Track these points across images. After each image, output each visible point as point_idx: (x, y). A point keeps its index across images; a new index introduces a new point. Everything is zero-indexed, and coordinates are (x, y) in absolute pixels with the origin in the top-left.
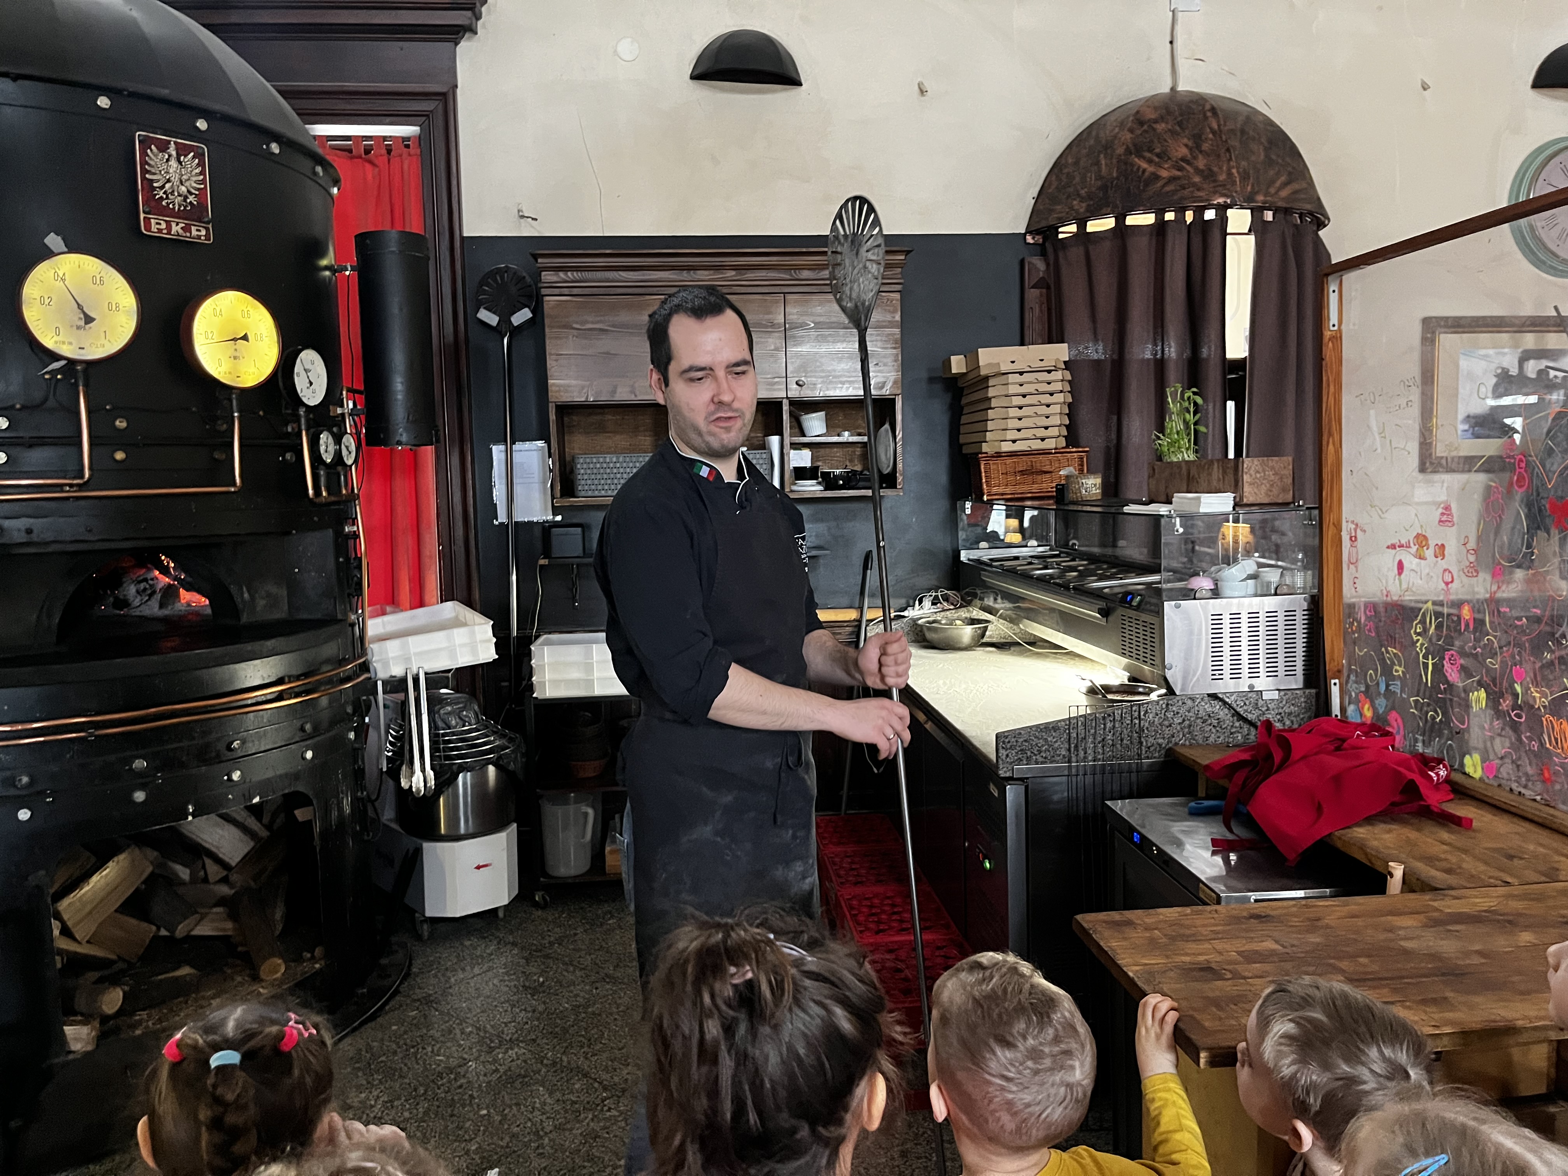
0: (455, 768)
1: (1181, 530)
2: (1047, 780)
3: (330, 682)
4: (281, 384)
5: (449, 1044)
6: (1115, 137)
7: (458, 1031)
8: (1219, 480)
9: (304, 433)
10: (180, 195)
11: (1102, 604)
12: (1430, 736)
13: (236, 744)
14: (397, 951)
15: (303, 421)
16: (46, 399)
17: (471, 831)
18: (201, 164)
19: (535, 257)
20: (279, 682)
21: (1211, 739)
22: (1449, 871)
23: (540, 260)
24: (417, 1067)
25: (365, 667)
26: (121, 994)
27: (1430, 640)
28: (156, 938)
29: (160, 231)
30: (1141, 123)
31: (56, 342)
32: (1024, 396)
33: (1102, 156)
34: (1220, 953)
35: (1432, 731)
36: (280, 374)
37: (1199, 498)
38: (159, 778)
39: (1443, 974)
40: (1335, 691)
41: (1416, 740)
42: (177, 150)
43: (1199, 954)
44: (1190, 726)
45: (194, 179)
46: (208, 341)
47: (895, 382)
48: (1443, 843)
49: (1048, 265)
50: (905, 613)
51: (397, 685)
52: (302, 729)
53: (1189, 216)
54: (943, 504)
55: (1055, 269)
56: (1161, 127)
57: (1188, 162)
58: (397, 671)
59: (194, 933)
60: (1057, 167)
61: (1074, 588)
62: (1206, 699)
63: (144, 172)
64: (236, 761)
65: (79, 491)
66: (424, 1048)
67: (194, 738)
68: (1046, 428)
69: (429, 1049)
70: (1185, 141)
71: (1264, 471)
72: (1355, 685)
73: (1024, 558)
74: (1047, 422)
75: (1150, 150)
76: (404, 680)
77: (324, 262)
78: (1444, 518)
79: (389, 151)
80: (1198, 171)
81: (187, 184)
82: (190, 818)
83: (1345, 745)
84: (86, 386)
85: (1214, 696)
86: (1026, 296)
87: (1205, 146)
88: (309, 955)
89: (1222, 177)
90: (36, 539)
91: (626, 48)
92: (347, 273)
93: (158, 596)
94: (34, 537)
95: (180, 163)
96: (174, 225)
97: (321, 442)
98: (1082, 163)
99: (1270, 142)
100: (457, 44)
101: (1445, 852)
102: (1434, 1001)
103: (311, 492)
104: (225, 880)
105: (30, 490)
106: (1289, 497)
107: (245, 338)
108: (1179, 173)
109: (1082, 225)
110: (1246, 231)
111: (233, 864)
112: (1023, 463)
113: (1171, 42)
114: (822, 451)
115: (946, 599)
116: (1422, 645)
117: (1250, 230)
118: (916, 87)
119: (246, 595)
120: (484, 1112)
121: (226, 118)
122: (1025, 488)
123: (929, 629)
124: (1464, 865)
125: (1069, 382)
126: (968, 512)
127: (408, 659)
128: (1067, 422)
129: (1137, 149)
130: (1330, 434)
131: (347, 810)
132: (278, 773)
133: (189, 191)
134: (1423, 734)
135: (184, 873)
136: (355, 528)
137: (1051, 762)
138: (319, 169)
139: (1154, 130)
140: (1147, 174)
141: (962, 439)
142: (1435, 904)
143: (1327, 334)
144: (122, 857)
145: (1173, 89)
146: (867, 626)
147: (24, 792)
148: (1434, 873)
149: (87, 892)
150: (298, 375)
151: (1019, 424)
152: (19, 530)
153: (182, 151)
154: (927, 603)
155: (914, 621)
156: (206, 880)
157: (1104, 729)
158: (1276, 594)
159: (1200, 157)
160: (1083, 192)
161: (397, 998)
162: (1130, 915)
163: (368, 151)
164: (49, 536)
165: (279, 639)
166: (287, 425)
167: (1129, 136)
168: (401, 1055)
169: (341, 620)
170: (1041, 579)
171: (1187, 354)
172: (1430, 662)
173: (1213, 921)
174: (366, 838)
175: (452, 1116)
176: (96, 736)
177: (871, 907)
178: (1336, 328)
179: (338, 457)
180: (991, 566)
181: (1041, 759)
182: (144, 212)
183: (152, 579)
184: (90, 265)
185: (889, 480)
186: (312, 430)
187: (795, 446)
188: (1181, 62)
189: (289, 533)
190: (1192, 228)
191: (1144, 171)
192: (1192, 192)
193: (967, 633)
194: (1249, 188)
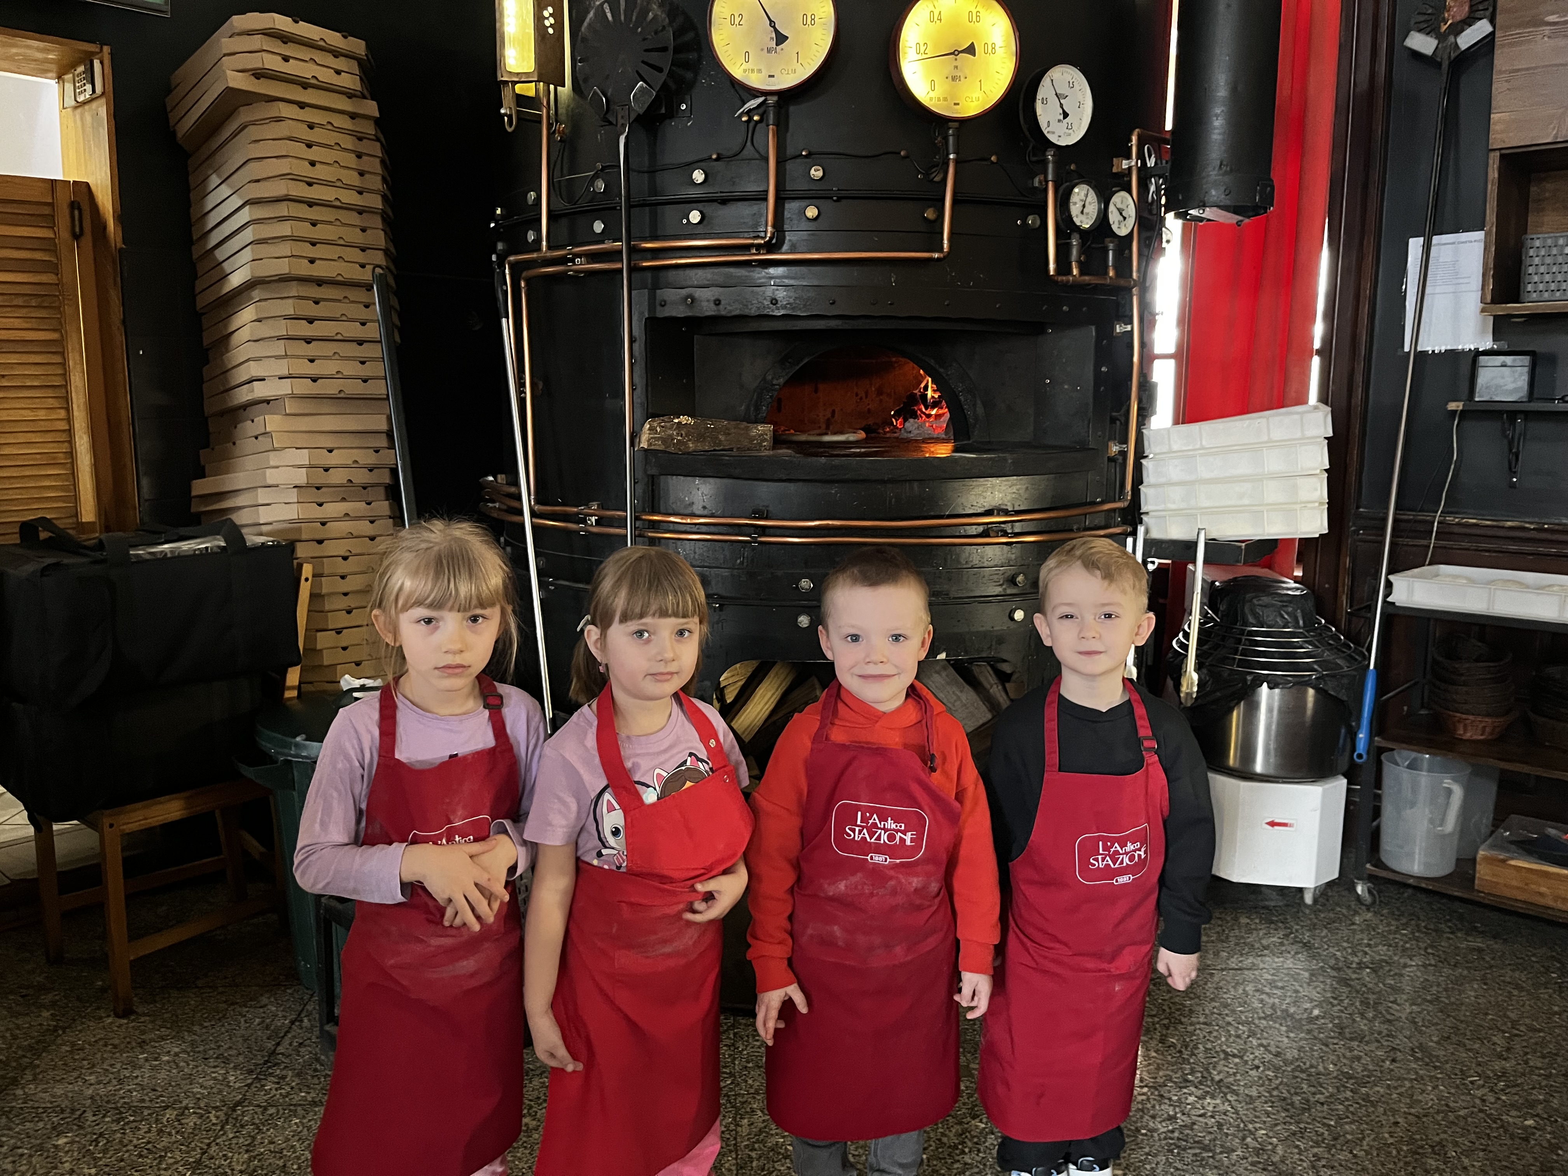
0: (1249, 678)
4: (1018, 114)
9: (1051, 188)
15: (1050, 167)
16: (744, 147)
17: (1271, 771)
20: (986, 514)
31: (745, 71)
36: (1015, 103)
46: (919, 56)
65: (766, 254)
84: (778, 125)
90: (723, 313)
94: (722, 310)
97: (1076, 198)
103: (1052, 266)
105: (715, 252)
107: (971, 50)
119: (980, 408)
132: (973, 629)
136: (1129, 328)
150: (1044, 101)
152: (708, 301)
164: (738, 311)
166: (1033, 178)
176: (759, 543)
186: (1064, 180)
189: (1042, 331)
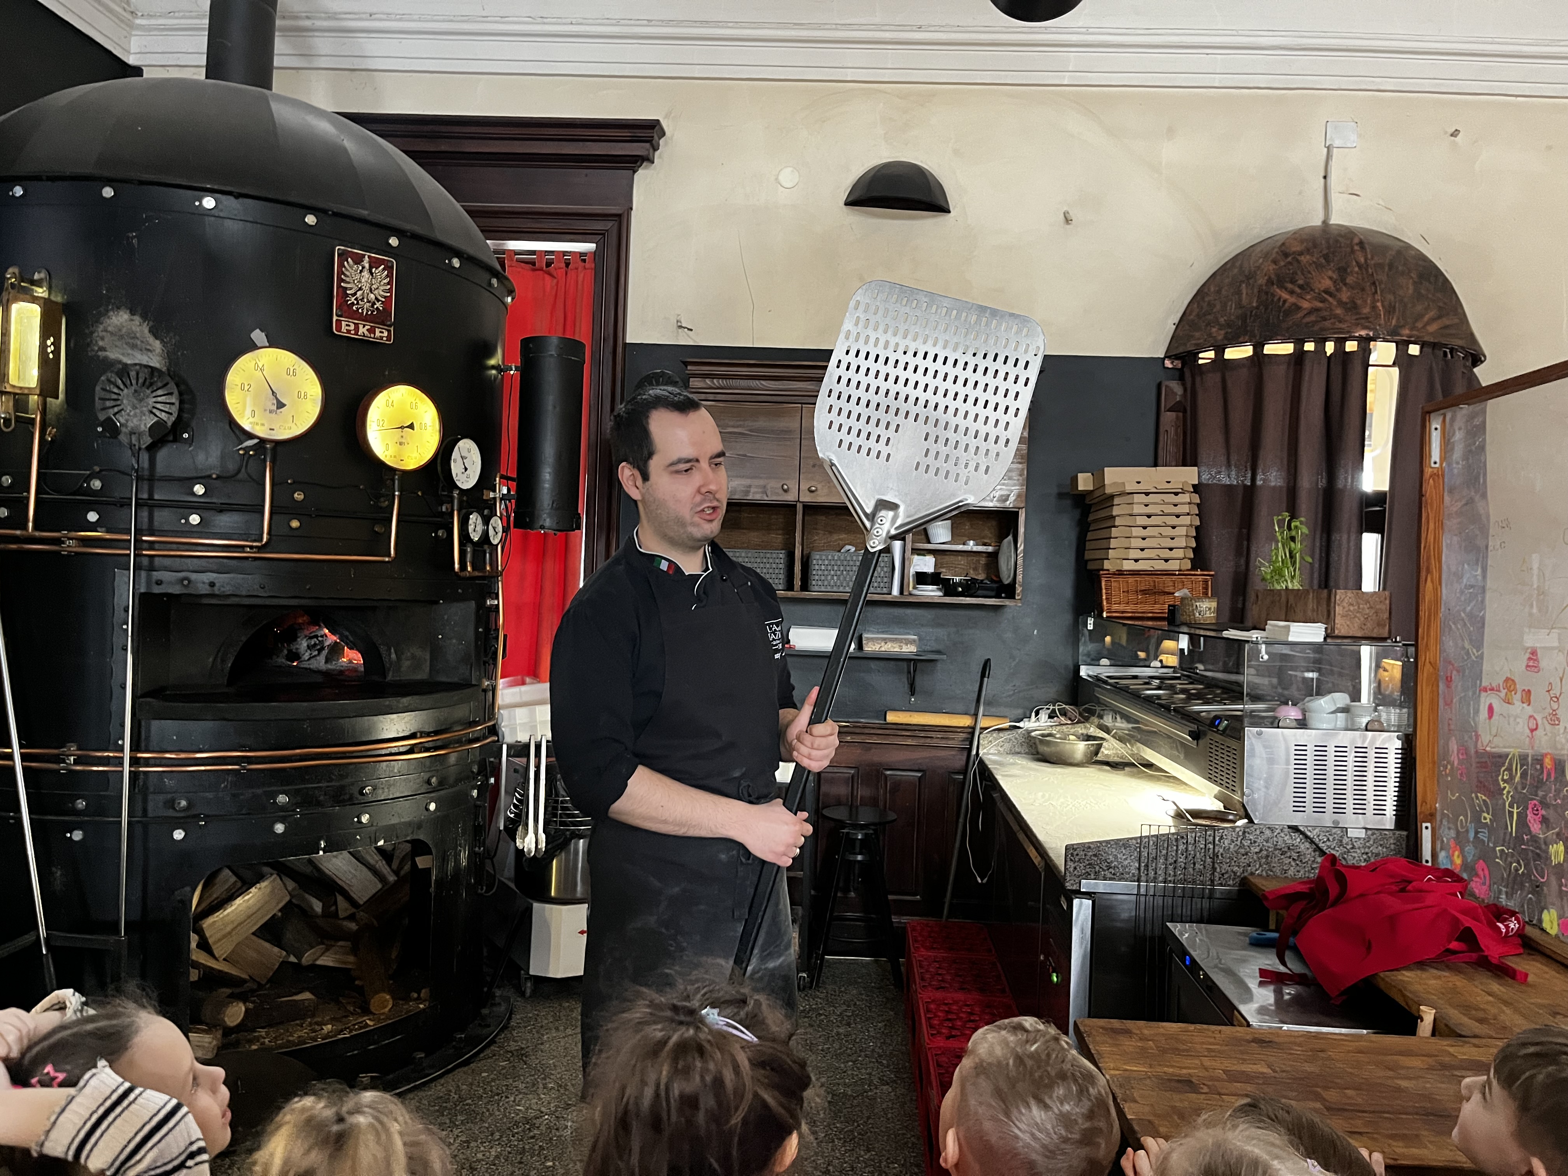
0: (569, 833)
1: (1266, 657)
2: (1115, 897)
3: (459, 742)
4: (439, 468)
5: (530, 1096)
6: (1259, 268)
7: (541, 1086)
8: (1313, 610)
9: (456, 513)
10: (369, 302)
11: (1194, 727)
12: (1513, 888)
13: (367, 790)
14: (499, 1004)
15: (456, 502)
16: (239, 471)
17: (579, 896)
18: (390, 275)
19: (686, 364)
20: (413, 736)
21: (1291, 873)
22: (1481, 1021)
23: (689, 368)
24: (497, 1113)
25: (494, 730)
26: (243, 1009)
27: (1516, 788)
28: (284, 964)
29: (349, 331)
30: (1286, 255)
31: (251, 423)
32: (1149, 516)
33: (1244, 285)
34: (1206, 1069)
35: (1515, 882)
36: (439, 461)
37: (1288, 627)
38: (298, 813)
39: (1427, 1114)
40: (1426, 835)
41: (1500, 892)
42: (370, 263)
43: (1185, 1068)
44: (1267, 856)
45: (382, 288)
46: (379, 428)
47: (1019, 496)
48: (1490, 994)
49: (1185, 390)
50: (1021, 724)
51: (520, 750)
52: (428, 782)
53: (1330, 348)
54: (1067, 618)
55: (1192, 394)
56: (1304, 259)
57: (1331, 294)
58: (523, 737)
59: (319, 962)
60: (1200, 295)
61: (1175, 710)
62: (1286, 830)
63: (341, 280)
64: (366, 804)
65: (258, 552)
66: (507, 1097)
67: (331, 780)
68: (1171, 549)
69: (512, 1099)
70: (1330, 273)
71: (1358, 604)
72: (1446, 831)
73: (1144, 678)
74: (1172, 544)
75: (1293, 281)
76: (527, 746)
77: (492, 362)
78: (1531, 664)
79: (567, 264)
80: (1341, 303)
81: (376, 292)
82: (321, 853)
83: (1409, 888)
84: (273, 462)
85: (1295, 829)
86: (1162, 419)
87: (1350, 280)
88: (415, 995)
89: (1366, 310)
90: (217, 592)
91: (788, 177)
92: (512, 372)
93: (325, 652)
94: (216, 590)
95: (372, 274)
96: (361, 326)
97: (471, 522)
98: (1224, 292)
99: (1421, 276)
100: (635, 172)
101: (1488, 1002)
102: (1403, 1137)
103: (457, 566)
104: (351, 918)
105: (217, 549)
106: (1385, 633)
107: (411, 426)
108: (1320, 305)
109: (1220, 351)
110: (1391, 363)
111: (361, 903)
112: (1145, 583)
113: (1325, 177)
114: (947, 558)
115: (1064, 713)
116: (1509, 792)
117: (1394, 364)
118: (1062, 216)
119: (393, 656)
120: (550, 1164)
121: (415, 236)
122: (1148, 608)
123: (1041, 741)
124: (1502, 1017)
125: (1198, 505)
126: (1090, 627)
127: (534, 728)
128: (1194, 545)
129: (1280, 281)
130: (1428, 571)
131: (464, 863)
132: (403, 820)
133: (376, 298)
134: (1506, 886)
135: (317, 906)
136: (496, 602)
137: (1120, 880)
138: (494, 281)
139: (1298, 261)
140: (1287, 305)
141: (1088, 555)
142: (1451, 1050)
143: (1428, 472)
144: (264, 884)
145: (1325, 222)
146: (980, 733)
147: (182, 815)
148: (1465, 1020)
149: (228, 914)
150: (455, 461)
151: (1143, 544)
152: (204, 583)
153: (374, 263)
154: (1044, 716)
155: (1029, 732)
156: (335, 915)
157: (1177, 851)
158: (1367, 730)
159: (1344, 289)
160: (1222, 320)
161: (492, 1048)
162: (1129, 1024)
163: (549, 264)
164: (228, 590)
165: (415, 697)
166: (442, 505)
167: (1272, 267)
168: (485, 1101)
169: (475, 685)
170: (1149, 700)
171: (1322, 483)
172: (1515, 811)
173: (1212, 1040)
174: (480, 891)
175: (521, 1163)
176: (248, 770)
177: (948, 1012)
178: (1437, 465)
179: (485, 536)
180: (1106, 682)
181: (1109, 875)
182: (337, 315)
183: (322, 636)
184: (286, 359)
185: (1009, 591)
186: (464, 511)
187: (917, 551)
188: (1334, 196)
189: (437, 602)
190: (1333, 359)
191: (1285, 301)
192: (1334, 324)
193: (1080, 748)
194: (1394, 322)
